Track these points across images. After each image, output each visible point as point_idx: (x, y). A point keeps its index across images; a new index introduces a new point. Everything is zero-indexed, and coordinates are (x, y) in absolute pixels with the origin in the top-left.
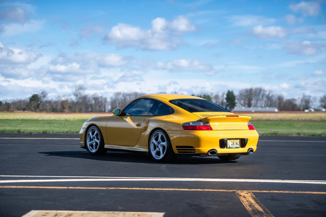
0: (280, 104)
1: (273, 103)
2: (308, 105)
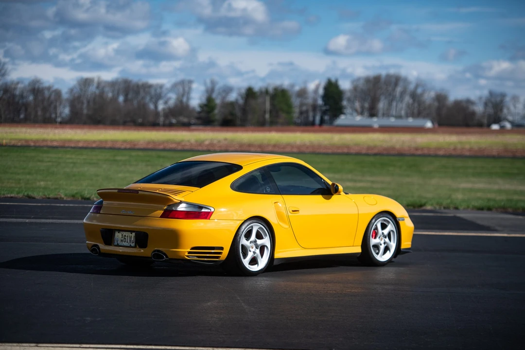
0: (439, 109)
1: (424, 109)
2: (499, 113)
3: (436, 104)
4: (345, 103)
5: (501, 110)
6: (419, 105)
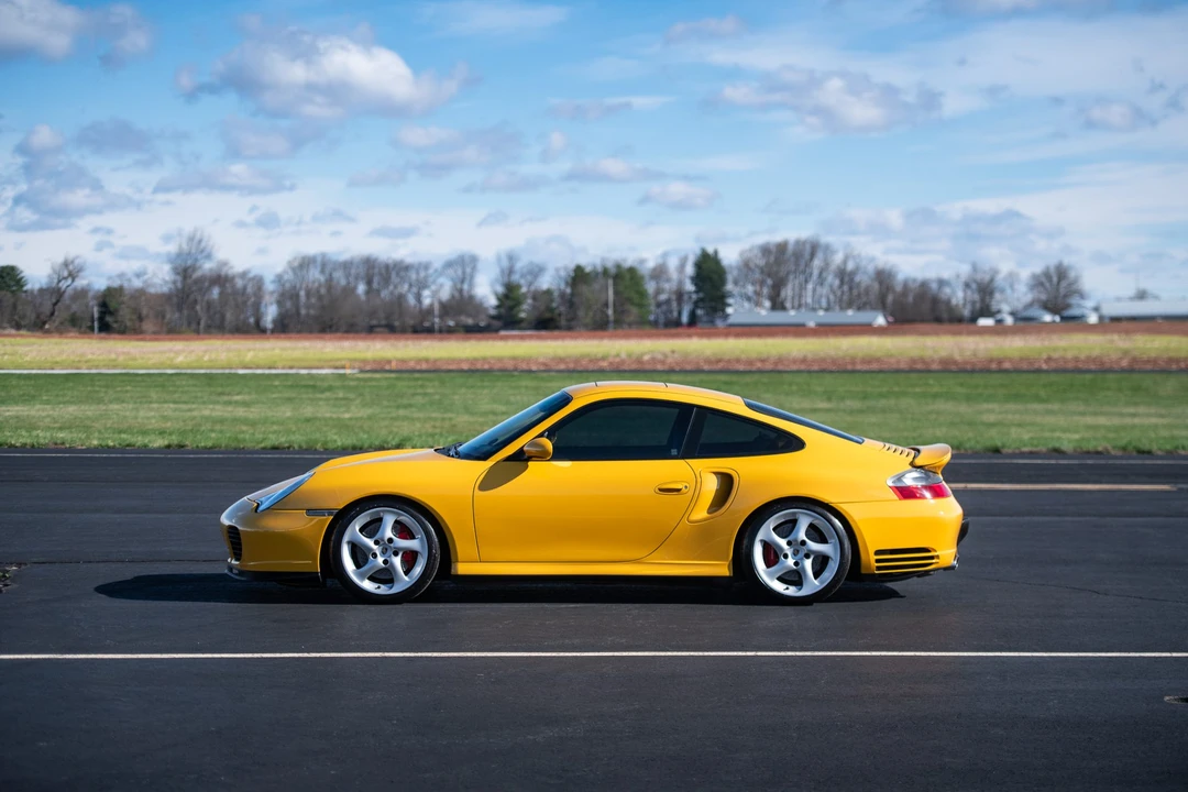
0: (883, 295)
1: (859, 295)
2: (988, 301)
3: (876, 286)
4: (729, 287)
5: (991, 293)
6: (851, 289)
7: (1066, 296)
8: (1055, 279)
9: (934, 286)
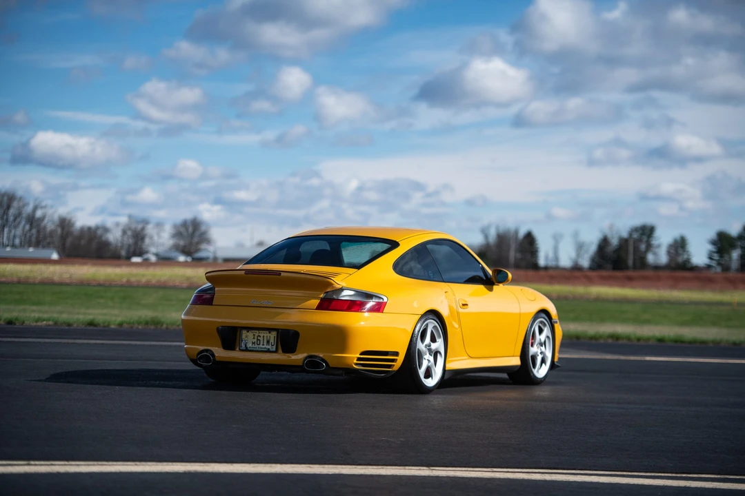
0: (64, 237)
1: (45, 237)
2: (139, 244)
3: (59, 231)
5: (143, 239)
6: (38, 232)
7: (198, 243)
8: (191, 229)
9: (99, 232)
